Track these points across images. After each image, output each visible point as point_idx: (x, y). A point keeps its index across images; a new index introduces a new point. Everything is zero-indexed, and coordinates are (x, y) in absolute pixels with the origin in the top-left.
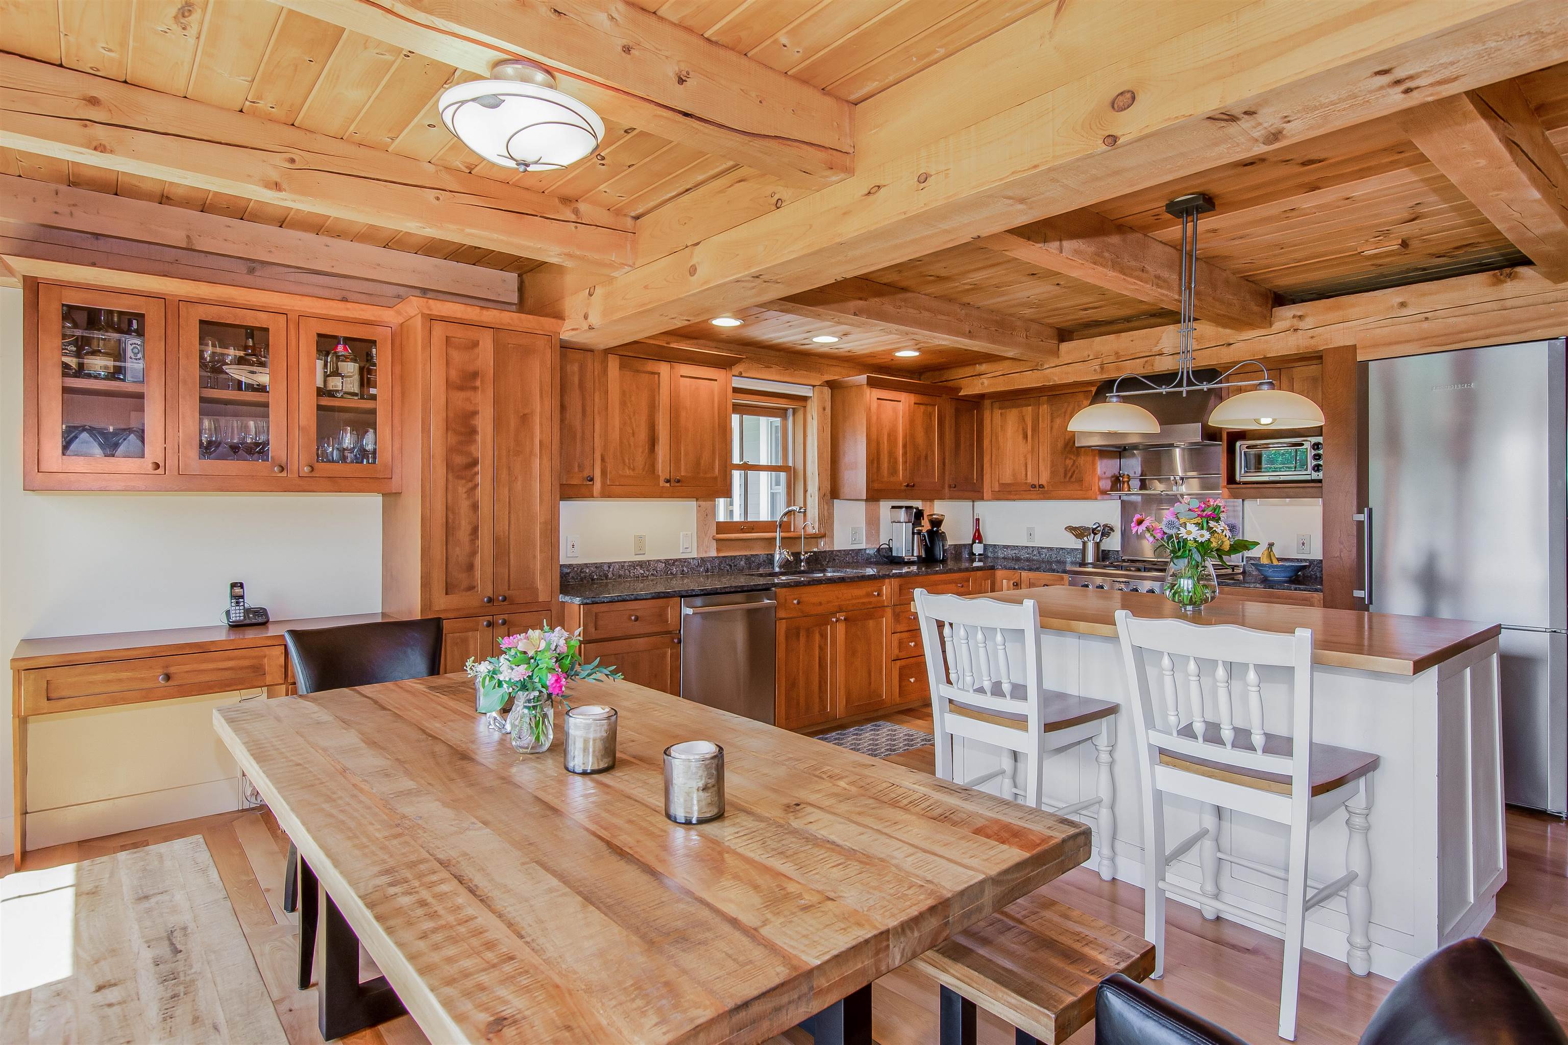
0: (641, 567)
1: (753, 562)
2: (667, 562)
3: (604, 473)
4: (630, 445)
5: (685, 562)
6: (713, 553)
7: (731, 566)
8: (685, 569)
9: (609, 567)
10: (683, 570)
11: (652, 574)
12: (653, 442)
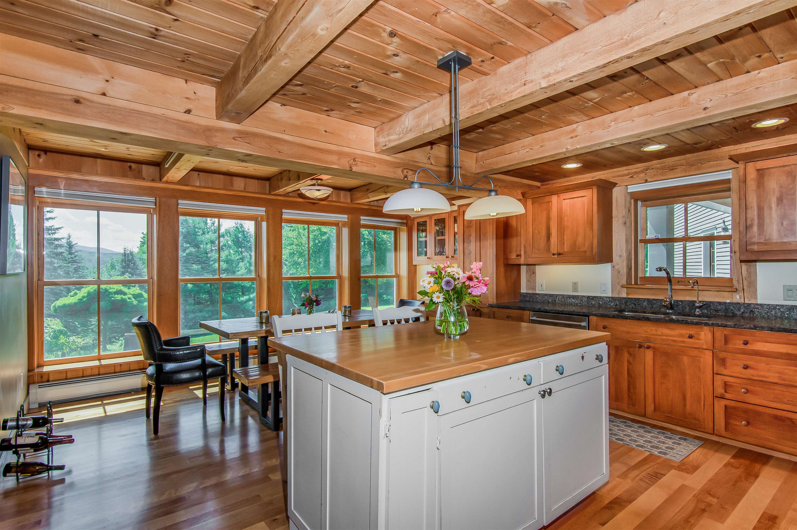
0: (573, 298)
1: (655, 304)
2: (588, 297)
3: (525, 252)
4: (537, 238)
5: (600, 298)
6: (624, 295)
7: (635, 304)
8: (600, 302)
9: (557, 297)
10: (599, 303)
11: (580, 303)
12: (549, 236)
